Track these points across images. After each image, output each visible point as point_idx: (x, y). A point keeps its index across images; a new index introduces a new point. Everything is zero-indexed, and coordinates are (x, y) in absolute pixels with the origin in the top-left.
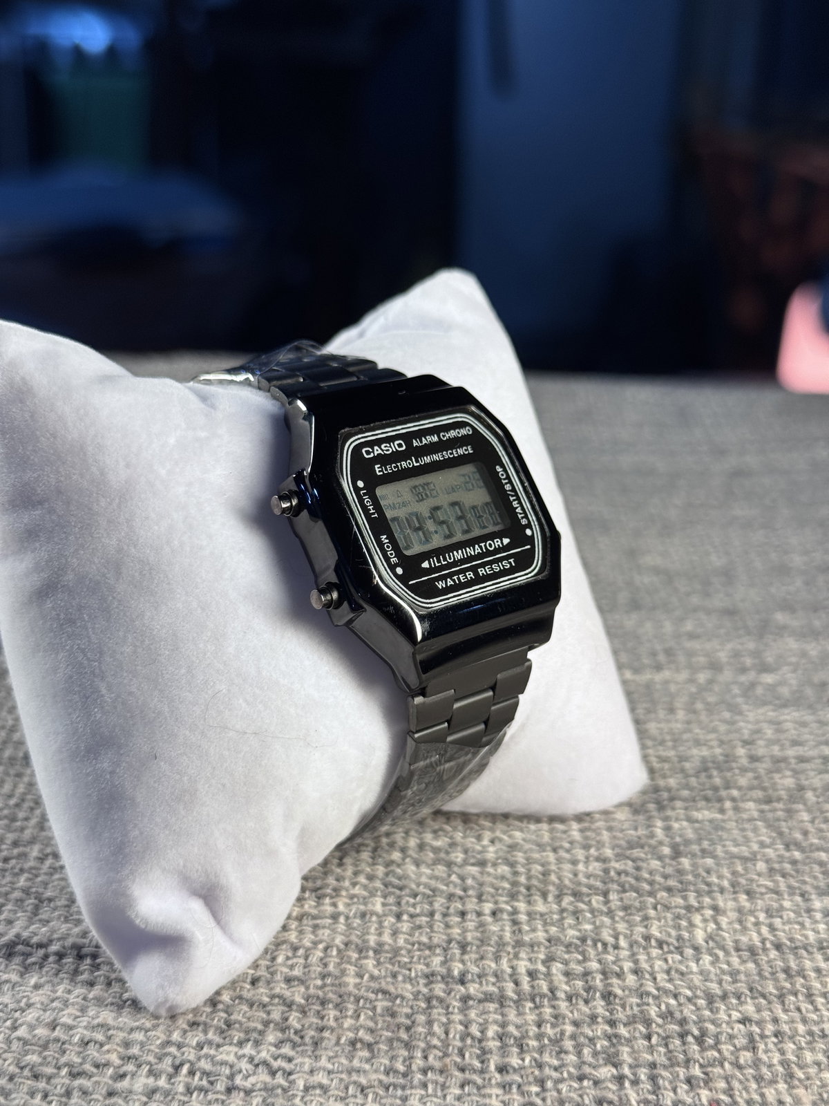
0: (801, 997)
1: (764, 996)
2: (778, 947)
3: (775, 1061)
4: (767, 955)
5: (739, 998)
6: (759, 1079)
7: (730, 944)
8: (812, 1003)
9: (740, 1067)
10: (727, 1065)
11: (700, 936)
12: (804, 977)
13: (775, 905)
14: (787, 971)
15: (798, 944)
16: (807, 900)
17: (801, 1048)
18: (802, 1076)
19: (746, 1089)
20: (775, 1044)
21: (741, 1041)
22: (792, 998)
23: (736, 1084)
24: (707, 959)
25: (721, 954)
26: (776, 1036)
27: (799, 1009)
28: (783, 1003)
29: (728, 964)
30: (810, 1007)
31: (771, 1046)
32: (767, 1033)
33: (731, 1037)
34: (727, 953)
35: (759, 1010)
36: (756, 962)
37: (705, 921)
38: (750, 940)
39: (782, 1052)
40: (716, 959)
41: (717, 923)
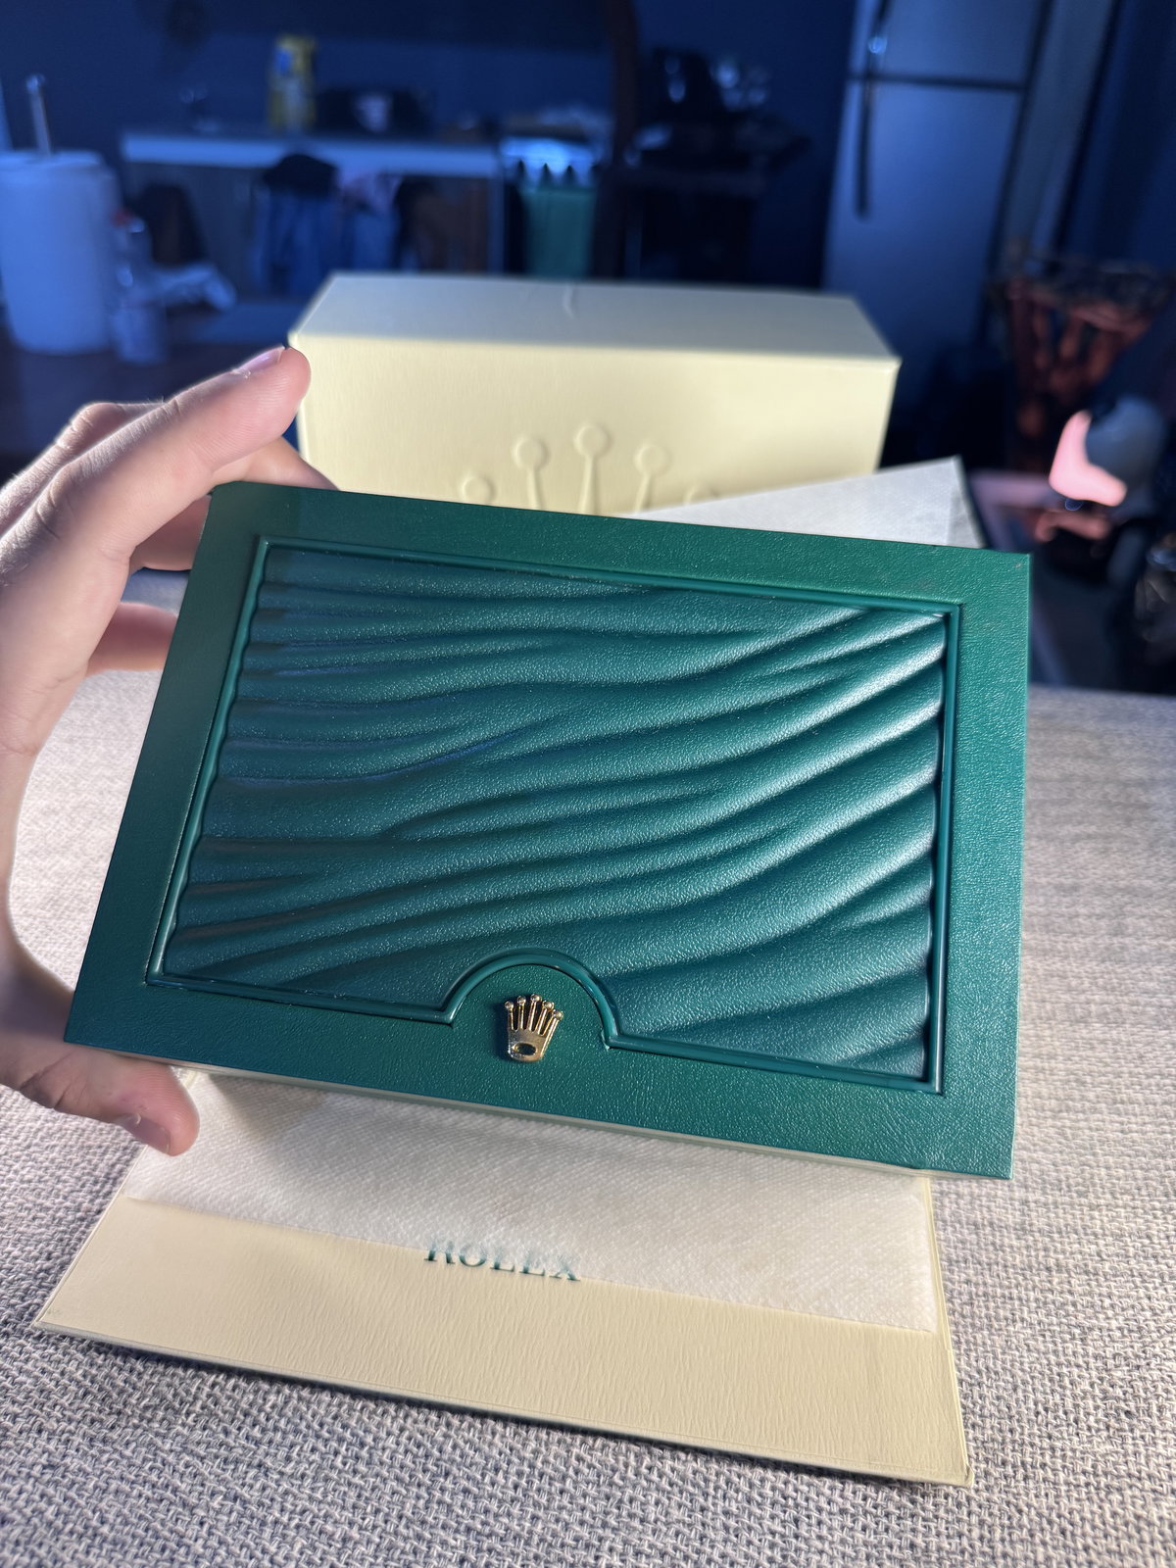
0: (1000, 1268)
1: (980, 1264)
2: (991, 1224)
3: (983, 1315)
4: (984, 1230)
5: (966, 1262)
6: (973, 1325)
7: (964, 1220)
8: (1006, 1272)
9: (963, 1317)
10: (956, 1314)
11: (947, 1212)
12: (1003, 1251)
13: (993, 1192)
14: (993, 1244)
15: (1003, 1225)
16: (1012, 1191)
17: (998, 1307)
18: (997, 1327)
19: (966, 1332)
20: (984, 1302)
21: (965, 1298)
22: (995, 1267)
23: (961, 1329)
24: (950, 1229)
25: (958, 1226)
26: (984, 1296)
27: (998, 1276)
28: (990, 1270)
29: (961, 1233)
30: (1004, 1275)
31: (982, 1304)
32: (980, 1293)
33: (960, 1293)
34: (962, 1227)
35: (976, 1274)
36: (977, 1234)
37: (951, 1202)
38: (976, 1217)
39: (987, 1308)
40: (955, 1231)
41: (957, 1203)
